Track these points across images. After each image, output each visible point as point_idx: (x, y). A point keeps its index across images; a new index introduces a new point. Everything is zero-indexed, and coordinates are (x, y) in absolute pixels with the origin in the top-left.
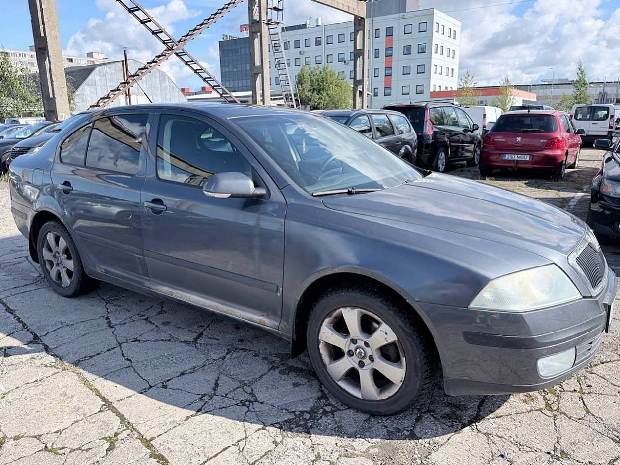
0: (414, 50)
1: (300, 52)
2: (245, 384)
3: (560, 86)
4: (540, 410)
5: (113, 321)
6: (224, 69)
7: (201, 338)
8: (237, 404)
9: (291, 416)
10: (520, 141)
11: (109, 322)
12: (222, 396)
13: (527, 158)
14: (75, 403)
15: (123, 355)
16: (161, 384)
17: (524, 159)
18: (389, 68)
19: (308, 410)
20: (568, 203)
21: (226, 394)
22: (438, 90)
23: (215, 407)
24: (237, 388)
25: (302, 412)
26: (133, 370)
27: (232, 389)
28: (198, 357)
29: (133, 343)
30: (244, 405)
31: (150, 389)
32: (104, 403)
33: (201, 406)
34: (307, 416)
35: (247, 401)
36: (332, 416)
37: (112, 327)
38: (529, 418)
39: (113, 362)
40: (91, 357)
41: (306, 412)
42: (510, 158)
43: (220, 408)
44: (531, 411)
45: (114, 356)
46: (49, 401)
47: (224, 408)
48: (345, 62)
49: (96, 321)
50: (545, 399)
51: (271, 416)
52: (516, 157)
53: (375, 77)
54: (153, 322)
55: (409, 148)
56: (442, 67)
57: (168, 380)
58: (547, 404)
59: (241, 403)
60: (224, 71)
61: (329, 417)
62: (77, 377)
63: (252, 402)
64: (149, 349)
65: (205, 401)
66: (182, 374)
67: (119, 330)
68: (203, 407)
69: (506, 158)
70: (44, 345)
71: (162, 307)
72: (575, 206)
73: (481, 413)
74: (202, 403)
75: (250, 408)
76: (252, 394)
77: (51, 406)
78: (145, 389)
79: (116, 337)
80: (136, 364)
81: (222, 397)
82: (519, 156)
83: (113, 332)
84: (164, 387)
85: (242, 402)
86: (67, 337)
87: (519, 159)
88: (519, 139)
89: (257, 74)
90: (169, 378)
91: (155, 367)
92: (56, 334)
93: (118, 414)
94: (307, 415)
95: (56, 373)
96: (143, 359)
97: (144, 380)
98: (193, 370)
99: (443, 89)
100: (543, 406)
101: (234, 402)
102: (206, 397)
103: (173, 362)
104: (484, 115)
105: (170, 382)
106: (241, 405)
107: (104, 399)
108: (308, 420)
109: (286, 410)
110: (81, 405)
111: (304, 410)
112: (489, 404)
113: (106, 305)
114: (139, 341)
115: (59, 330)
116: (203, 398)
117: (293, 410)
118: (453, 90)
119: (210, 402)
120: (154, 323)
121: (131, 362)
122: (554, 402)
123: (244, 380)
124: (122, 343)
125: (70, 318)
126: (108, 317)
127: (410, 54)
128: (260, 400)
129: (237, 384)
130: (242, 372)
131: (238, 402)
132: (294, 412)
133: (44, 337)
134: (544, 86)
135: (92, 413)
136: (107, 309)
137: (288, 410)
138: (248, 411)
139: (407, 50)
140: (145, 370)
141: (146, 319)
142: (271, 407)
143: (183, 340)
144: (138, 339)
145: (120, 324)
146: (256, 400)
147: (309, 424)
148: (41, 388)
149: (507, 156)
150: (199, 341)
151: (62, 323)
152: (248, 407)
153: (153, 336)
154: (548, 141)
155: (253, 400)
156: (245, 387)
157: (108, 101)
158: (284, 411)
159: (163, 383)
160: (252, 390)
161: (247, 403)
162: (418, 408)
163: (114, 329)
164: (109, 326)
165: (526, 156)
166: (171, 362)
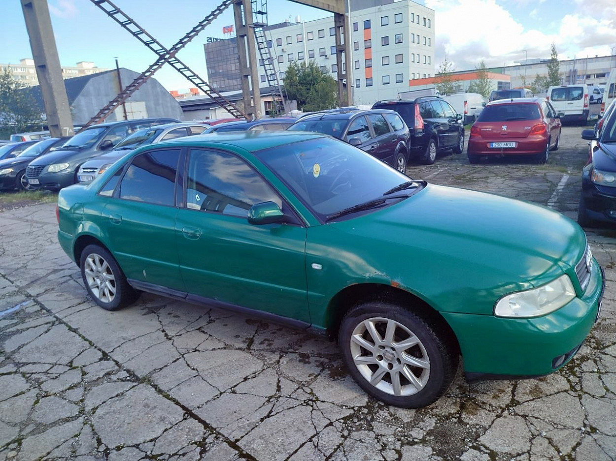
0: (392, 40)
1: (283, 50)
2: (303, 385)
3: (532, 66)
4: (566, 391)
5: (170, 334)
6: (210, 70)
7: (253, 344)
8: (302, 404)
9: (352, 412)
10: (506, 129)
11: (166, 335)
12: (286, 397)
13: (513, 145)
14: (159, 413)
15: (188, 365)
16: (230, 390)
17: (510, 146)
18: (368, 60)
19: (365, 404)
20: (556, 187)
21: (290, 396)
22: (417, 77)
23: (283, 408)
24: (297, 389)
25: (360, 407)
26: (201, 378)
27: (293, 390)
28: (256, 362)
29: (194, 353)
30: (308, 404)
31: (222, 395)
32: (185, 412)
33: (271, 408)
34: (366, 411)
35: (309, 400)
36: (387, 409)
37: (170, 339)
38: (558, 400)
39: (181, 372)
40: (161, 369)
41: (364, 407)
42: (497, 146)
43: (288, 409)
44: (558, 392)
45: (180, 367)
46: (136, 413)
47: (291, 408)
48: (326, 56)
49: (154, 334)
50: (569, 381)
51: (334, 413)
52: (502, 145)
53: (356, 69)
54: (206, 331)
55: (403, 142)
56: (419, 55)
57: (235, 386)
58: (571, 386)
59: (305, 403)
60: (210, 73)
61: (385, 410)
62: (153, 389)
63: (315, 401)
64: (210, 358)
65: (273, 403)
66: (246, 379)
67: (178, 341)
68: (272, 408)
69: (494, 146)
70: (114, 361)
71: (210, 317)
72: (563, 189)
73: (515, 397)
74: (271, 405)
75: (314, 407)
76: (312, 393)
77: (139, 417)
78: (218, 395)
79: (177, 349)
80: (202, 373)
81: (287, 399)
82: (505, 143)
83: (173, 344)
84: (234, 392)
85: (306, 401)
86: (132, 352)
87: (505, 146)
88: (504, 128)
89: (246, 76)
90: (236, 384)
91: (220, 375)
92: (122, 350)
93: (200, 421)
94: (365, 409)
95: (134, 387)
96: (207, 367)
97: (214, 387)
98: (255, 375)
99: (422, 77)
100: (567, 387)
101: (298, 403)
102: (273, 399)
103: (235, 369)
104: (466, 102)
105: (237, 387)
106: (305, 404)
107: (184, 408)
108: (367, 414)
109: (346, 406)
110: (166, 415)
111: (361, 405)
112: (521, 389)
113: (158, 318)
114: (198, 351)
115: (124, 346)
116: (271, 401)
117: (352, 406)
118: (431, 77)
119: (278, 403)
120: (207, 333)
121: (198, 372)
122: (577, 384)
123: (302, 382)
124: (184, 354)
125: (130, 333)
126: (163, 330)
127: (388, 45)
128: (321, 399)
129: (296, 386)
130: (298, 375)
131: (303, 402)
132: (353, 408)
133: (112, 353)
134: (517, 67)
135: (178, 421)
136: (161, 322)
137: (347, 406)
138: (313, 409)
139: (385, 41)
140: (212, 378)
141: (199, 329)
142: (331, 404)
143: (237, 347)
144: (197, 349)
145: (176, 336)
146: (317, 399)
147: (369, 418)
148: (125, 403)
149: (494, 144)
150: (252, 347)
151: (124, 339)
152: (312, 406)
153: (210, 345)
154: (532, 128)
155: (314, 399)
156: (304, 388)
157: (108, 112)
158: (344, 407)
159: (231, 389)
160: (311, 390)
161: (310, 402)
162: (460, 396)
163: (172, 341)
164: (167, 338)
165: (512, 143)
166: (233, 368)
